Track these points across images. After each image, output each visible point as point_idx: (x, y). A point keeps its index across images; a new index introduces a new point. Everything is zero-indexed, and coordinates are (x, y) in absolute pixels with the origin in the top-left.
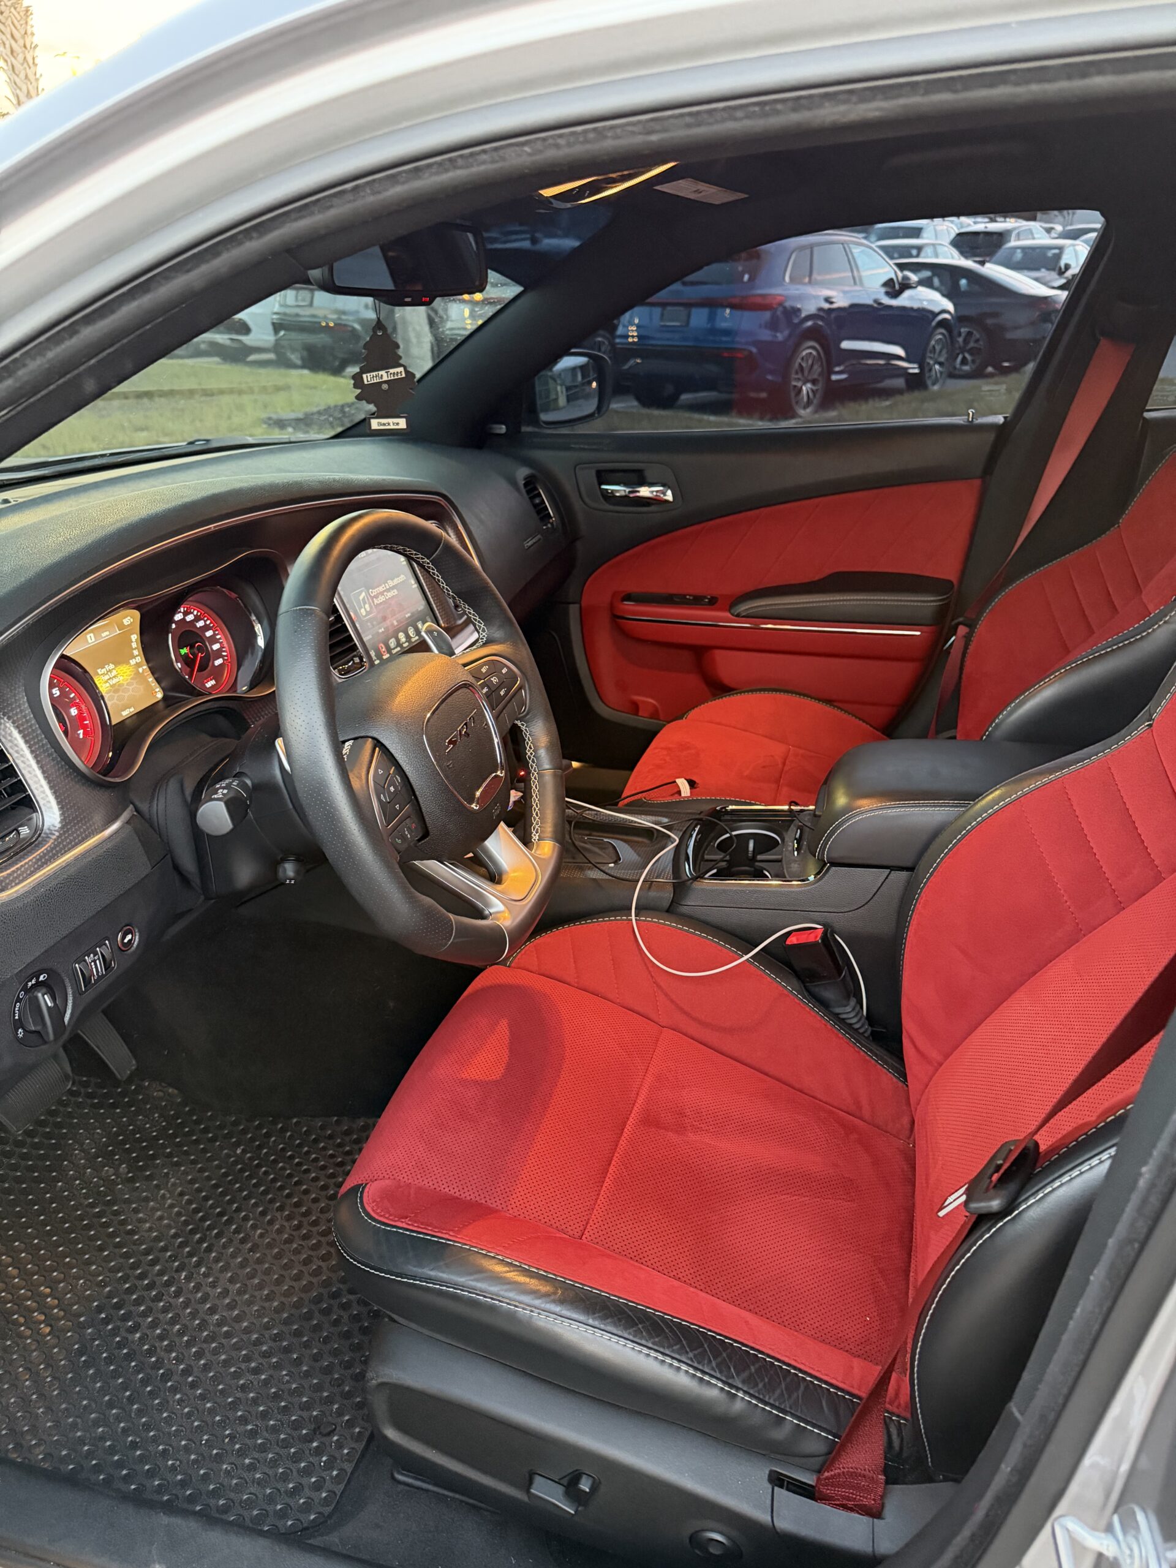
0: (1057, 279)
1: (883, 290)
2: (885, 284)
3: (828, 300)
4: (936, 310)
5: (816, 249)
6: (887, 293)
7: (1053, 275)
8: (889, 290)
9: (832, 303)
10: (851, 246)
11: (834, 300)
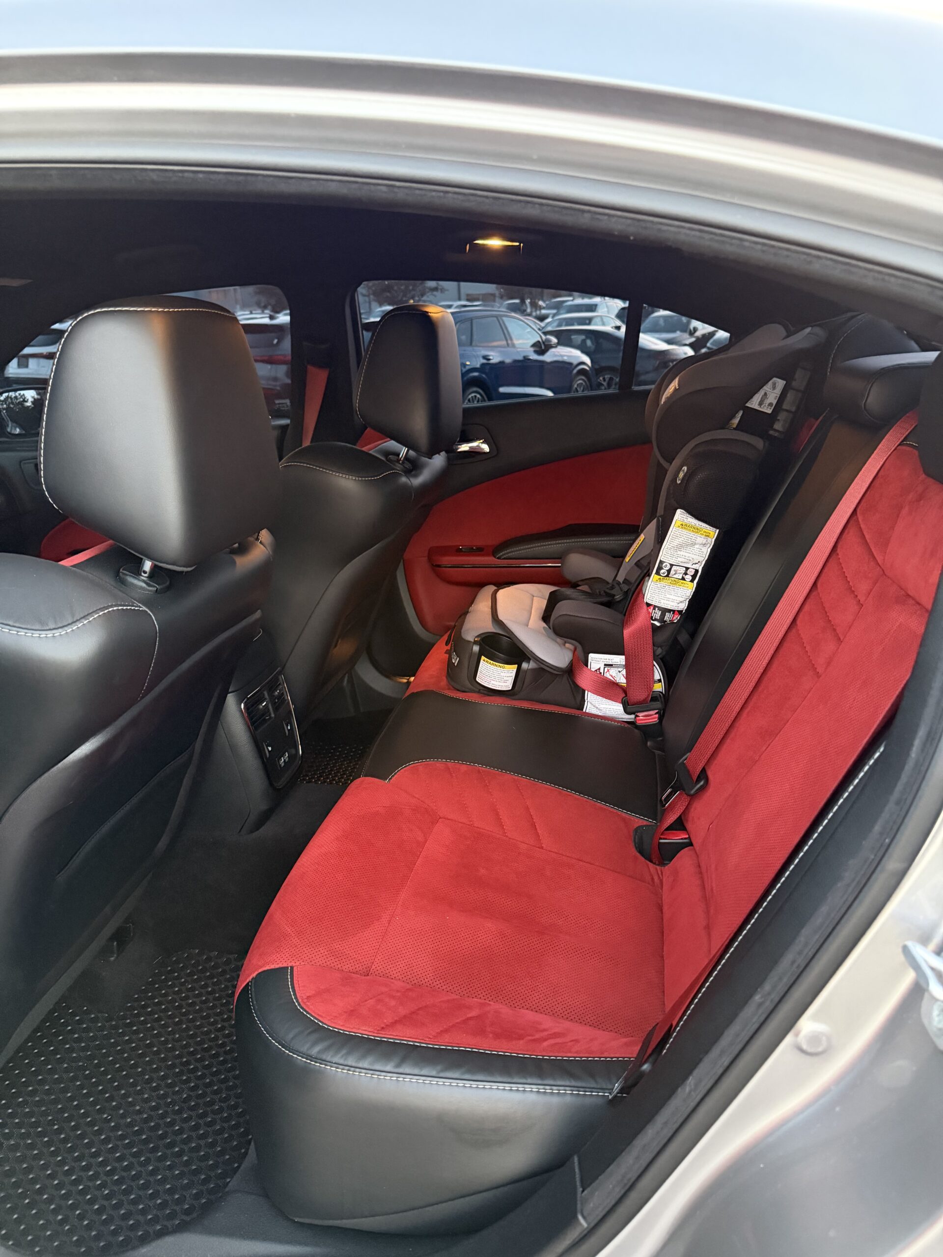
0: (689, 338)
1: (532, 349)
2: (534, 345)
3: (485, 357)
4: (575, 362)
5: (474, 321)
6: (536, 352)
7: (686, 335)
8: (537, 349)
9: (489, 360)
10: (504, 319)
11: (491, 358)
